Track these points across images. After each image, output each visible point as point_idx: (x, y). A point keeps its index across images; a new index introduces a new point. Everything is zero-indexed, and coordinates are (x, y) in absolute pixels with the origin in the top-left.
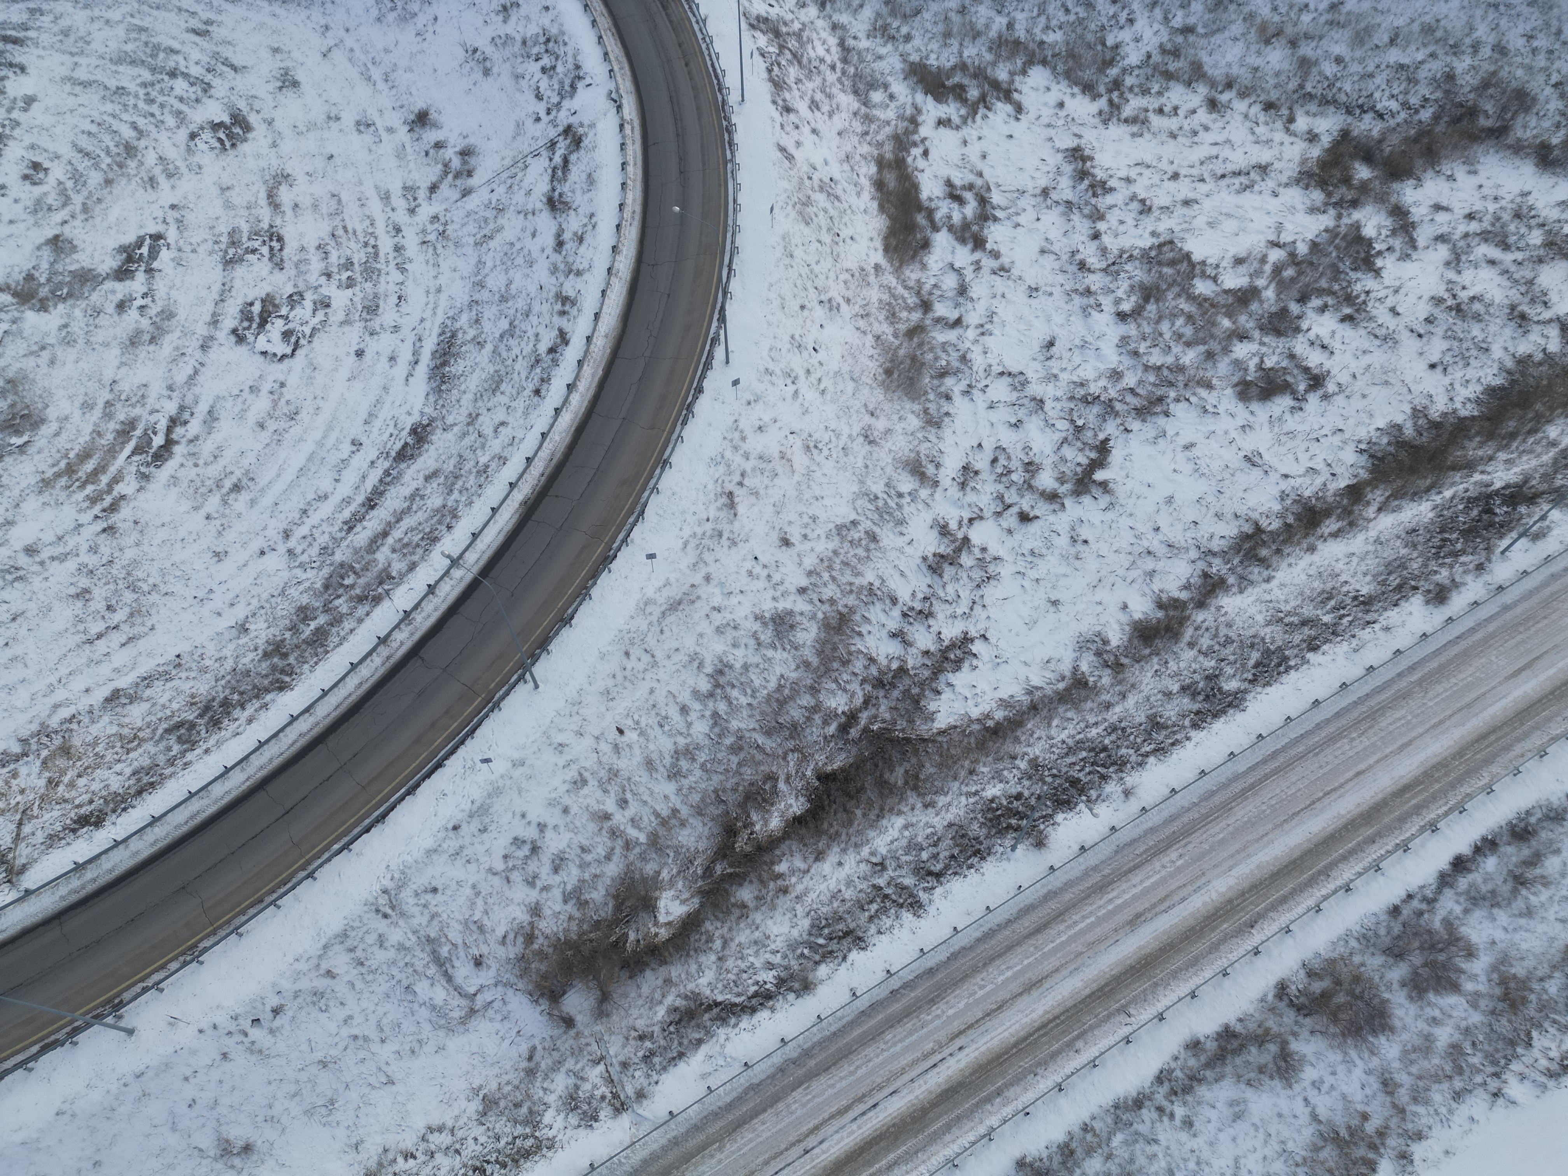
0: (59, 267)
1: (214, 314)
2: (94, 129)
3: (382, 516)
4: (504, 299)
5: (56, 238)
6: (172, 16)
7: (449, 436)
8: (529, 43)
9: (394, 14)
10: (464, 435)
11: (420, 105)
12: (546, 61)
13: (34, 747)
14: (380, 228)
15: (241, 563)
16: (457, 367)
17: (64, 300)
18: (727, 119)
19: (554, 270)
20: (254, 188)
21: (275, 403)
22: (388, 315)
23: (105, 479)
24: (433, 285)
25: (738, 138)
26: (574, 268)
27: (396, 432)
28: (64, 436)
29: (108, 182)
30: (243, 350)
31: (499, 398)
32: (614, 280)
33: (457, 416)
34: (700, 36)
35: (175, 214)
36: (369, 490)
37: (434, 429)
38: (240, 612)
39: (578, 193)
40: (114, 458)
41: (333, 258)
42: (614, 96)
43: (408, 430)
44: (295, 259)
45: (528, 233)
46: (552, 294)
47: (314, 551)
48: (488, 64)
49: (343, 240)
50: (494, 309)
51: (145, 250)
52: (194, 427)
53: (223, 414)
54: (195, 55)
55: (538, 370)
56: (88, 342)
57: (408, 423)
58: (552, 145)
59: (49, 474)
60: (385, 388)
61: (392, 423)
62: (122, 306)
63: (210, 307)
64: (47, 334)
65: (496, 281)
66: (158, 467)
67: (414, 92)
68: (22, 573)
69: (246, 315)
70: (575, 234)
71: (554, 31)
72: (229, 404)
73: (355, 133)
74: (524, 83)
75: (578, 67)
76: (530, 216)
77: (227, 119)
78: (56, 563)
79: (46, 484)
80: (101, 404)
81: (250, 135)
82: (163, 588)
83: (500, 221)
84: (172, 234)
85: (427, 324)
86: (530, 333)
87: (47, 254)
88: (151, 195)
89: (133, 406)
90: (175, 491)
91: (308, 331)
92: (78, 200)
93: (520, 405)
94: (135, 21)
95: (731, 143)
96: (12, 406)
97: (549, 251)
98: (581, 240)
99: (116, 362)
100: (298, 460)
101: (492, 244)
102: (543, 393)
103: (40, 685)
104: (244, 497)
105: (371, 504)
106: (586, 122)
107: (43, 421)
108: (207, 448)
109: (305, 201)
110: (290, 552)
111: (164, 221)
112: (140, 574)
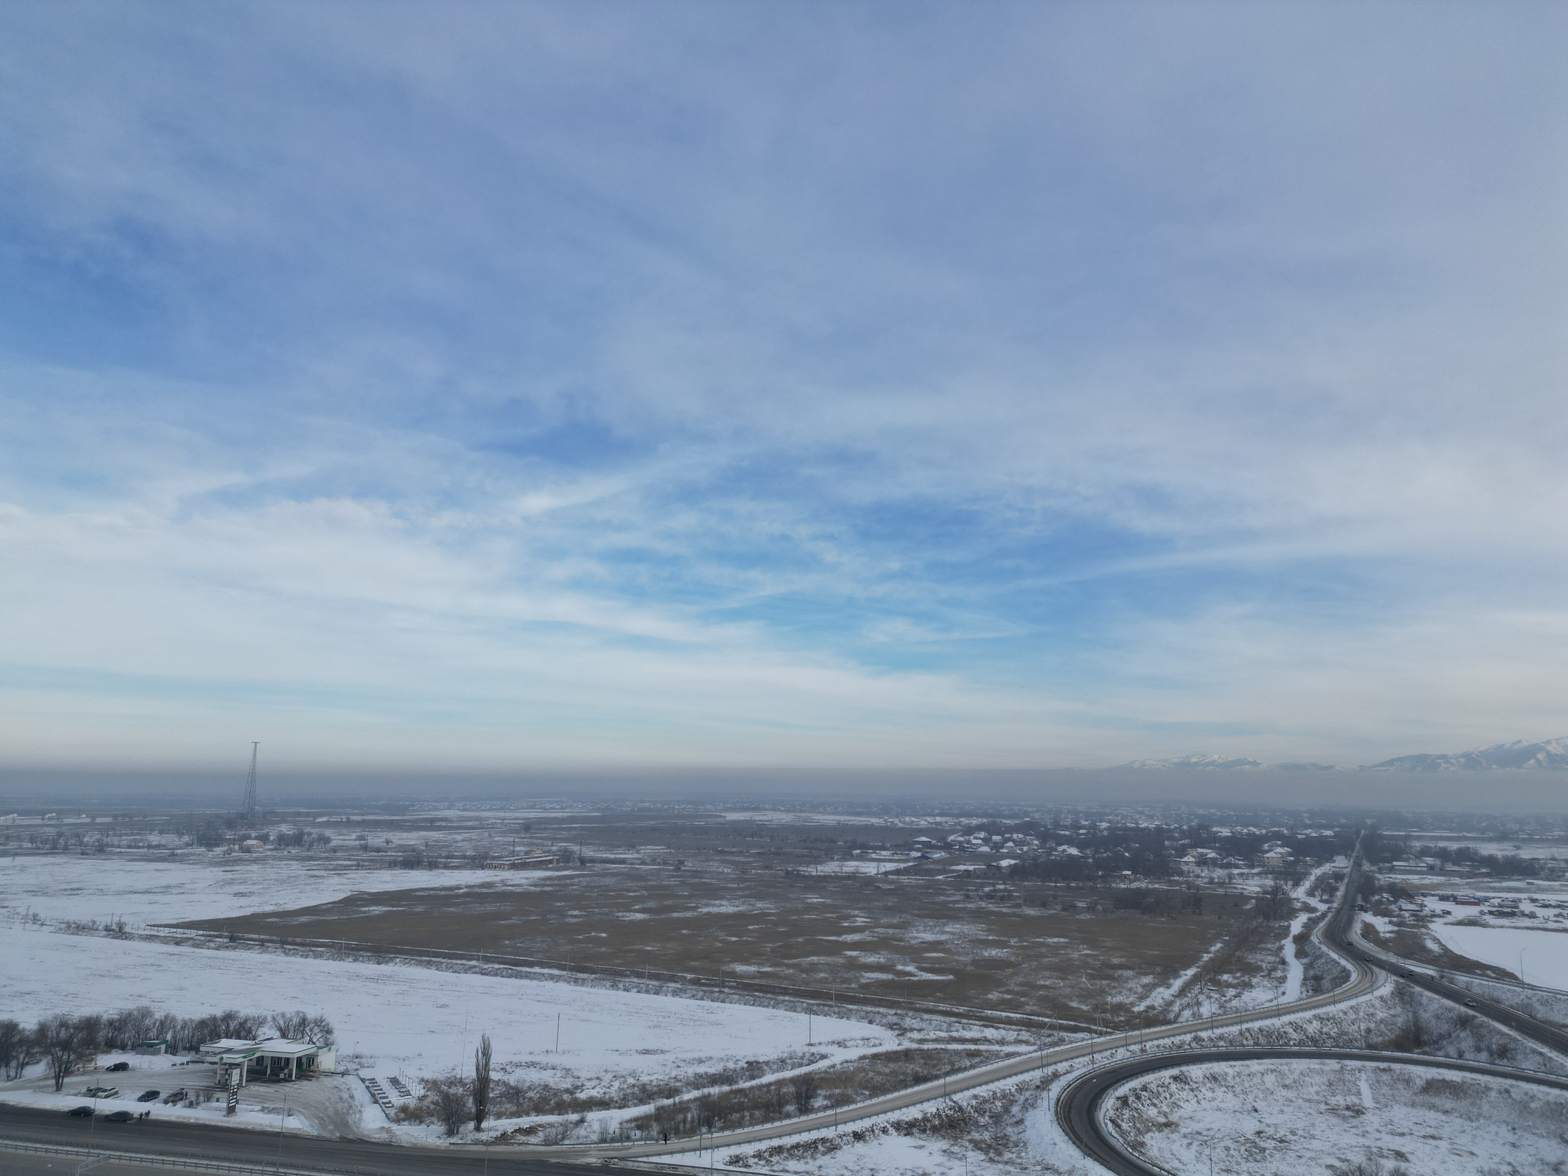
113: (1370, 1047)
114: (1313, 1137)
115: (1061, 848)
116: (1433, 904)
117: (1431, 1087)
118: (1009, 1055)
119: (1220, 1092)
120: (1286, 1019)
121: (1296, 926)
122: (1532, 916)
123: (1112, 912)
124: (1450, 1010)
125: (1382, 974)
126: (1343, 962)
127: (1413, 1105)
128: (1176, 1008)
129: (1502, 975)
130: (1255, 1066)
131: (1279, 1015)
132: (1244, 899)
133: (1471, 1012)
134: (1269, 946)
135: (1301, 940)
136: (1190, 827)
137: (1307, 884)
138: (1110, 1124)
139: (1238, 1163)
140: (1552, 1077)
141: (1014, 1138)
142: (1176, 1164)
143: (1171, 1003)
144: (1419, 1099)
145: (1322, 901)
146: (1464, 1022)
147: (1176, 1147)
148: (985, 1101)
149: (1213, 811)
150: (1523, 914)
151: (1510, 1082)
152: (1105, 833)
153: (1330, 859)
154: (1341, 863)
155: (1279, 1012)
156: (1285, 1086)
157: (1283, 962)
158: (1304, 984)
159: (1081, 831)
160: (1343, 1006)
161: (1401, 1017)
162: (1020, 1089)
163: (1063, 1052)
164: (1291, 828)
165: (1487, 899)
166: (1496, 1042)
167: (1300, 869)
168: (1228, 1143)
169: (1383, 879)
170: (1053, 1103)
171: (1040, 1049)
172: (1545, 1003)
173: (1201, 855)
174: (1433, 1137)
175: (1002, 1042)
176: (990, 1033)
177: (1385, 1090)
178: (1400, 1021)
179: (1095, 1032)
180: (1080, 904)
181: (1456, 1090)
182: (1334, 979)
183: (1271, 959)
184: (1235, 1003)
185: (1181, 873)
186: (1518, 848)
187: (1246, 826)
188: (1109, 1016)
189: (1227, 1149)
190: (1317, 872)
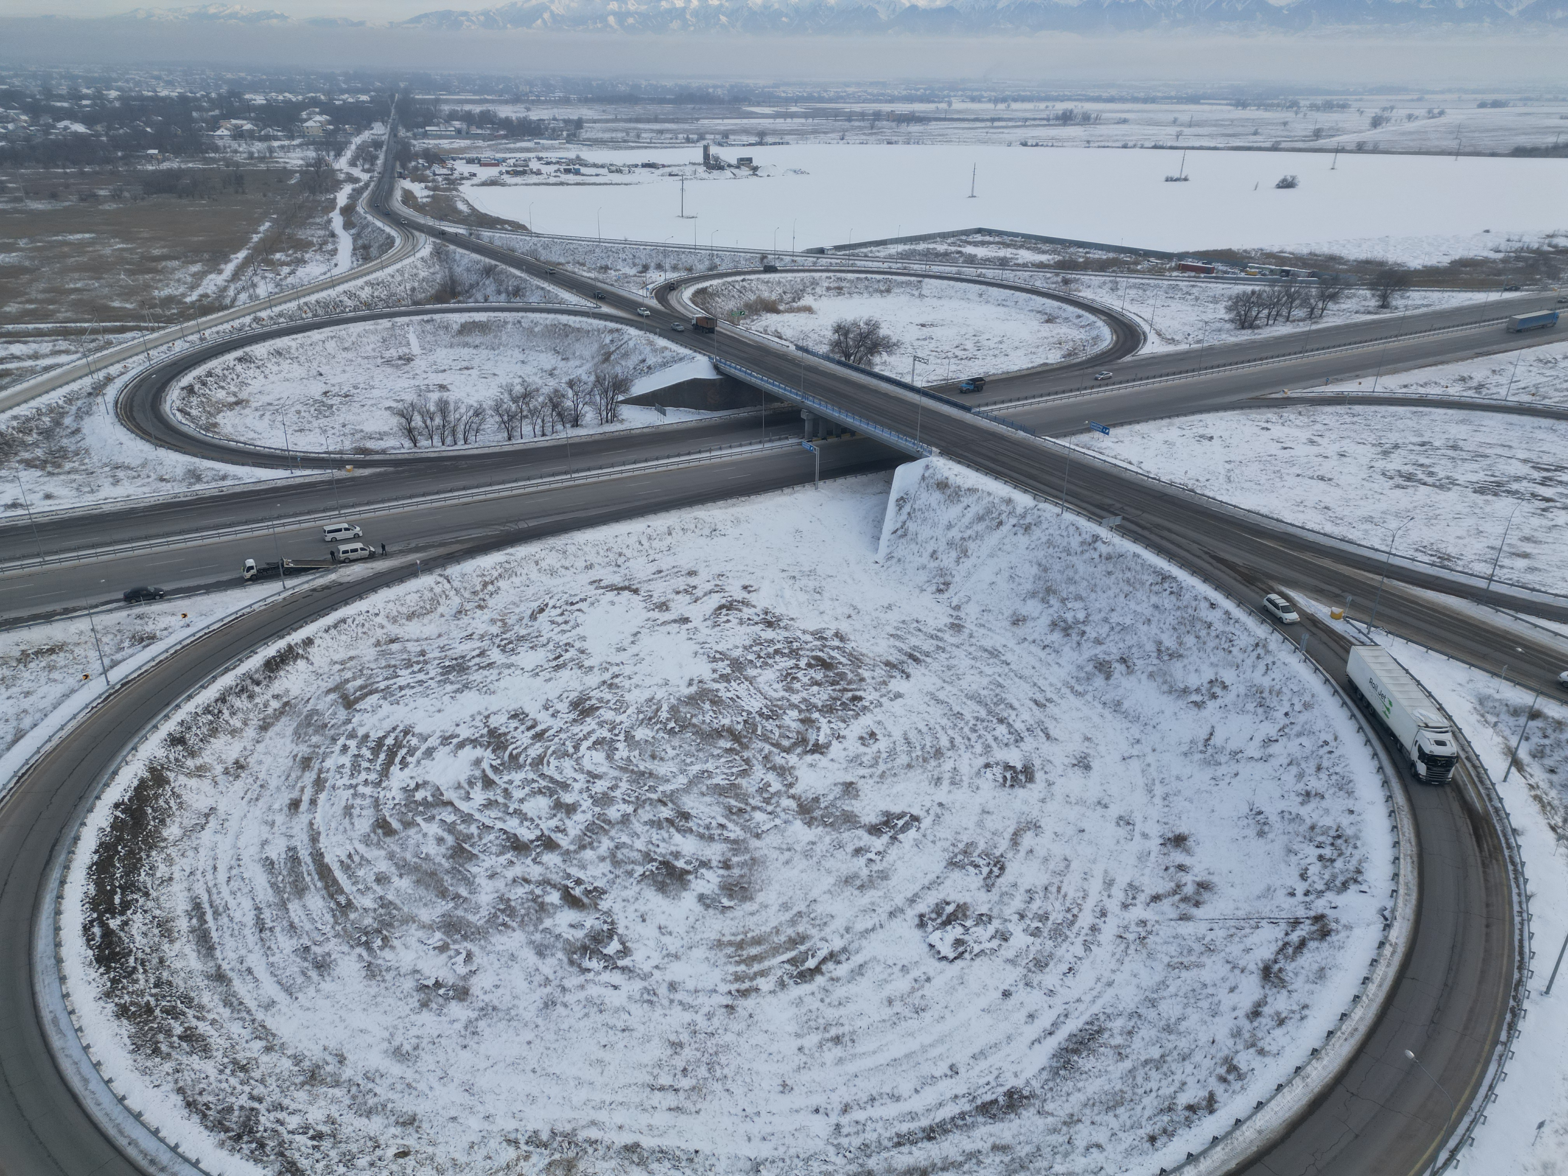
0: (839, 803)
1: (916, 895)
2: (925, 729)
3: (933, 1153)
4: (1168, 1029)
5: (852, 783)
6: (1026, 687)
7: (1040, 1122)
8: (1317, 830)
9: (1202, 756)
10: (1055, 1131)
11: (1183, 829)
12: (1327, 852)
13: (555, 1145)
14: (1090, 904)
15: (795, 1107)
16: (1085, 1062)
17: (825, 825)
18: (1518, 1001)
19: (1236, 1034)
20: (1008, 823)
21: (913, 990)
22: (1051, 977)
23: (756, 967)
24: (1107, 976)
25: (1521, 1025)
26: (1260, 1044)
27: (993, 1084)
28: (755, 918)
29: (909, 766)
30: (918, 934)
31: (1109, 1118)
32: (1298, 1081)
33: (1060, 1108)
34: (1516, 908)
35: (939, 810)
36: (937, 1120)
37: (1031, 1105)
38: (764, 1151)
39: (1301, 979)
40: (774, 956)
41: (1035, 906)
42: (1387, 913)
43: (1005, 1089)
44: (1004, 889)
45: (1228, 985)
46: (1221, 1055)
47: (856, 1141)
48: (1266, 828)
49: (1052, 897)
50: (1153, 1033)
51: (900, 823)
52: (842, 970)
53: (869, 974)
54: (1026, 716)
55: (1166, 1118)
56: (819, 863)
57: (1010, 1082)
58: (1296, 923)
59: (725, 939)
60: (1009, 1038)
61: (996, 1073)
62: (858, 851)
63: (916, 888)
64: (798, 842)
65: (1170, 1009)
66: (796, 983)
67: (1184, 817)
68: (655, 999)
69: (938, 910)
70: (1278, 1014)
71: (1349, 832)
72: (879, 969)
73: (1114, 824)
74: (1293, 859)
75: (1359, 872)
76: (1237, 971)
77: (1019, 767)
78: (680, 1008)
79: (719, 944)
80: (795, 910)
81: (1029, 785)
82: (729, 1084)
83: (1204, 959)
84: (926, 823)
85: (1081, 1007)
86: (1178, 1077)
87: (838, 790)
88: (931, 789)
89: (814, 926)
90: (794, 1010)
91: (977, 949)
92: (882, 767)
93: (1128, 1139)
94: (1000, 680)
95: (1512, 1027)
96: (742, 876)
97: (1241, 1013)
98: (1281, 1022)
99: (826, 888)
100: (898, 1050)
101: (1184, 974)
102: (1158, 1144)
103: (597, 1097)
104: (838, 1051)
105: (930, 1134)
106: (1343, 921)
107: (751, 899)
108: (840, 992)
109: (1041, 852)
110: (838, 1126)
111: (928, 811)
112: (723, 1059)
113: (415, 303)
114: (373, 387)
115: (61, 125)
116: (462, 168)
117: (466, 329)
118: (47, 369)
119: (285, 365)
120: (340, 289)
121: (342, 198)
122: (538, 173)
123: (143, 199)
124: (478, 262)
125: (422, 237)
126: (388, 229)
127: (451, 346)
128: (231, 293)
129: (517, 227)
130: (316, 335)
131: (334, 286)
132: (287, 173)
133: (493, 262)
134: (318, 220)
135: (348, 211)
136: (219, 95)
137: (349, 154)
138: (178, 414)
139: (309, 422)
140: (550, 306)
141: (73, 448)
142: (252, 435)
143: (225, 289)
144: (456, 340)
145: (364, 170)
146: (488, 271)
147: (249, 421)
148: (28, 420)
149: (243, 75)
150: (532, 172)
151: (521, 314)
152: (117, 104)
153: (369, 127)
154: (379, 130)
155: (333, 283)
156: (345, 349)
157: (333, 235)
158: (354, 254)
159: (85, 102)
160: (390, 270)
161: (439, 274)
162: (69, 400)
163: (112, 355)
164: (327, 93)
165: (504, 160)
166: (512, 284)
167: (340, 138)
168: (299, 407)
169: (418, 145)
170: (110, 406)
171: (85, 356)
172: (545, 247)
173: (237, 127)
174: (467, 368)
175: (36, 356)
176: (17, 349)
177: (429, 338)
178: (438, 277)
179: (147, 329)
180: (102, 193)
181: (482, 328)
182: (381, 246)
183: (321, 233)
184: (290, 280)
185: (216, 149)
186: (528, 109)
187: (281, 92)
188: (159, 311)
189: (298, 412)
190: (357, 140)
